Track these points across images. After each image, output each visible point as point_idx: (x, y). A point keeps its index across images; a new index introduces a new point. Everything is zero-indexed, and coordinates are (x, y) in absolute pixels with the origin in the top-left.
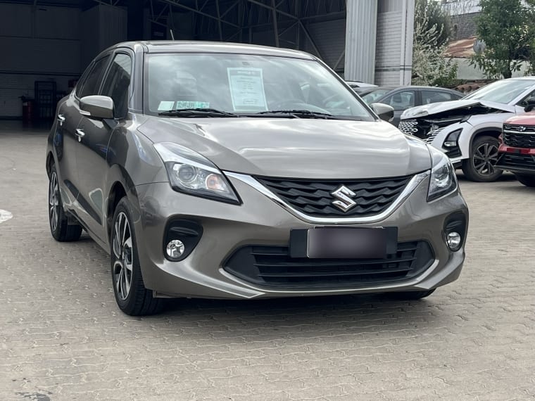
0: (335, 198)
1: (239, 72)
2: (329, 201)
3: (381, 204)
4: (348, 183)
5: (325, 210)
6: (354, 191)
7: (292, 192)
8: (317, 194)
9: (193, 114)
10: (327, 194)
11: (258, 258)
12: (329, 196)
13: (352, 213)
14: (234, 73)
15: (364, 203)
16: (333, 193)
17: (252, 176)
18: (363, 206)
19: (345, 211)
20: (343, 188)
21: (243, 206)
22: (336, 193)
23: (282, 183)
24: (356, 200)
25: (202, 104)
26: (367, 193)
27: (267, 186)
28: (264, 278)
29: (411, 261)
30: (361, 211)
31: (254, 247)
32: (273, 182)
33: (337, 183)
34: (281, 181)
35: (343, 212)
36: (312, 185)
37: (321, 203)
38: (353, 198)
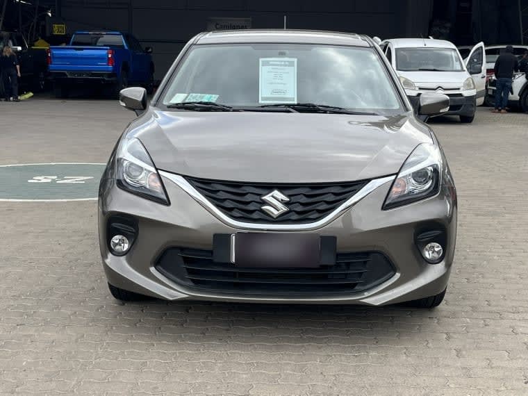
0: (265, 203)
1: (271, 63)
2: (259, 205)
3: (319, 211)
4: (282, 187)
5: (255, 216)
6: (289, 196)
7: (221, 195)
8: (248, 198)
9: (197, 107)
10: (257, 198)
11: (186, 260)
12: (259, 200)
13: (282, 219)
14: (265, 64)
15: (300, 208)
16: (263, 198)
17: (184, 177)
18: (298, 213)
19: (275, 217)
20: (276, 193)
21: (171, 207)
22: (268, 198)
23: (212, 185)
24: (290, 206)
25: (211, 97)
26: (305, 198)
27: (197, 188)
28: (193, 281)
29: (361, 273)
30: (295, 217)
31: (182, 249)
32: (202, 184)
33: (270, 187)
34: (210, 183)
35: (273, 217)
36: (244, 188)
37: (251, 207)
38: (286, 204)
